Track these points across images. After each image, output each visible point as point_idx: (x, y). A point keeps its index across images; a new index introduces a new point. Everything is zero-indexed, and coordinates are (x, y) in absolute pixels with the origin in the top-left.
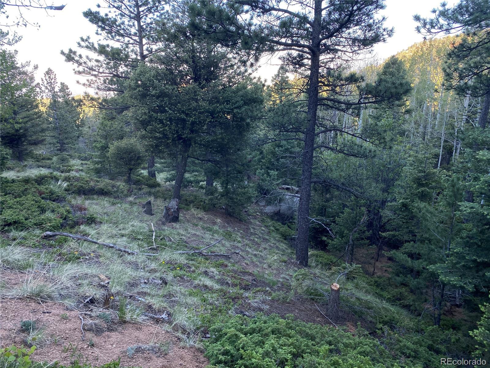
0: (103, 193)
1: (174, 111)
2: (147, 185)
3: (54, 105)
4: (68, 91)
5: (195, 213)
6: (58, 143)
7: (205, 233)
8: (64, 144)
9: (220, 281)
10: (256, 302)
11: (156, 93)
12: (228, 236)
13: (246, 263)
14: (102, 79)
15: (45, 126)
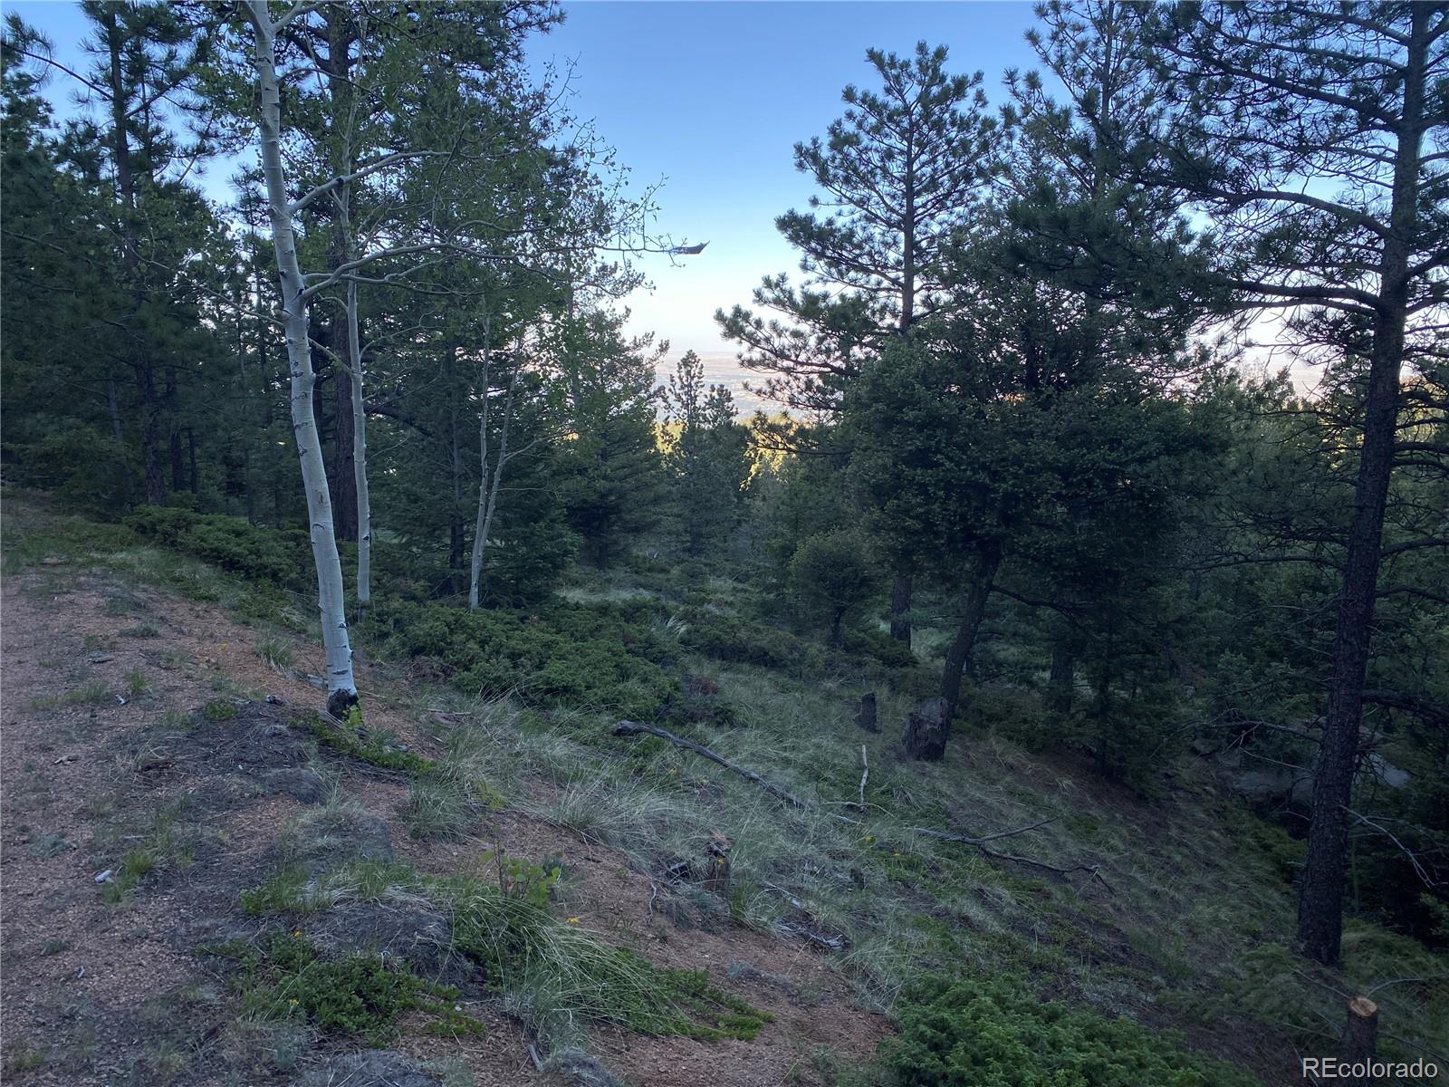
0: (764, 660)
1: (958, 464)
2: (881, 657)
3: (691, 437)
4: (730, 404)
5: (999, 749)
6: (686, 531)
7: (1011, 805)
8: (701, 535)
9: (1014, 923)
10: (1101, 993)
11: (916, 417)
12: (1084, 827)
13: (1113, 906)
14: (803, 377)
15: (663, 488)
